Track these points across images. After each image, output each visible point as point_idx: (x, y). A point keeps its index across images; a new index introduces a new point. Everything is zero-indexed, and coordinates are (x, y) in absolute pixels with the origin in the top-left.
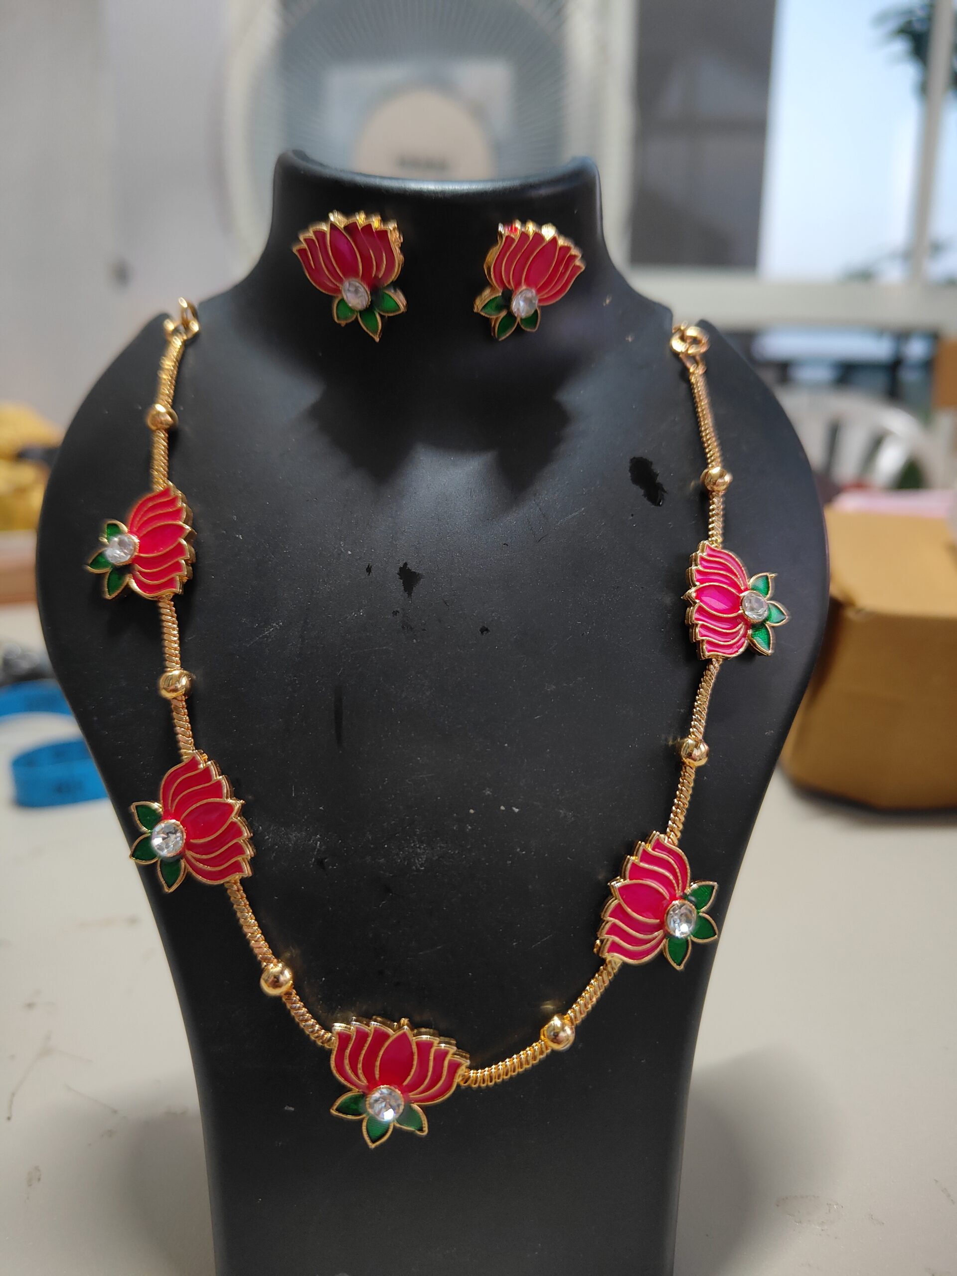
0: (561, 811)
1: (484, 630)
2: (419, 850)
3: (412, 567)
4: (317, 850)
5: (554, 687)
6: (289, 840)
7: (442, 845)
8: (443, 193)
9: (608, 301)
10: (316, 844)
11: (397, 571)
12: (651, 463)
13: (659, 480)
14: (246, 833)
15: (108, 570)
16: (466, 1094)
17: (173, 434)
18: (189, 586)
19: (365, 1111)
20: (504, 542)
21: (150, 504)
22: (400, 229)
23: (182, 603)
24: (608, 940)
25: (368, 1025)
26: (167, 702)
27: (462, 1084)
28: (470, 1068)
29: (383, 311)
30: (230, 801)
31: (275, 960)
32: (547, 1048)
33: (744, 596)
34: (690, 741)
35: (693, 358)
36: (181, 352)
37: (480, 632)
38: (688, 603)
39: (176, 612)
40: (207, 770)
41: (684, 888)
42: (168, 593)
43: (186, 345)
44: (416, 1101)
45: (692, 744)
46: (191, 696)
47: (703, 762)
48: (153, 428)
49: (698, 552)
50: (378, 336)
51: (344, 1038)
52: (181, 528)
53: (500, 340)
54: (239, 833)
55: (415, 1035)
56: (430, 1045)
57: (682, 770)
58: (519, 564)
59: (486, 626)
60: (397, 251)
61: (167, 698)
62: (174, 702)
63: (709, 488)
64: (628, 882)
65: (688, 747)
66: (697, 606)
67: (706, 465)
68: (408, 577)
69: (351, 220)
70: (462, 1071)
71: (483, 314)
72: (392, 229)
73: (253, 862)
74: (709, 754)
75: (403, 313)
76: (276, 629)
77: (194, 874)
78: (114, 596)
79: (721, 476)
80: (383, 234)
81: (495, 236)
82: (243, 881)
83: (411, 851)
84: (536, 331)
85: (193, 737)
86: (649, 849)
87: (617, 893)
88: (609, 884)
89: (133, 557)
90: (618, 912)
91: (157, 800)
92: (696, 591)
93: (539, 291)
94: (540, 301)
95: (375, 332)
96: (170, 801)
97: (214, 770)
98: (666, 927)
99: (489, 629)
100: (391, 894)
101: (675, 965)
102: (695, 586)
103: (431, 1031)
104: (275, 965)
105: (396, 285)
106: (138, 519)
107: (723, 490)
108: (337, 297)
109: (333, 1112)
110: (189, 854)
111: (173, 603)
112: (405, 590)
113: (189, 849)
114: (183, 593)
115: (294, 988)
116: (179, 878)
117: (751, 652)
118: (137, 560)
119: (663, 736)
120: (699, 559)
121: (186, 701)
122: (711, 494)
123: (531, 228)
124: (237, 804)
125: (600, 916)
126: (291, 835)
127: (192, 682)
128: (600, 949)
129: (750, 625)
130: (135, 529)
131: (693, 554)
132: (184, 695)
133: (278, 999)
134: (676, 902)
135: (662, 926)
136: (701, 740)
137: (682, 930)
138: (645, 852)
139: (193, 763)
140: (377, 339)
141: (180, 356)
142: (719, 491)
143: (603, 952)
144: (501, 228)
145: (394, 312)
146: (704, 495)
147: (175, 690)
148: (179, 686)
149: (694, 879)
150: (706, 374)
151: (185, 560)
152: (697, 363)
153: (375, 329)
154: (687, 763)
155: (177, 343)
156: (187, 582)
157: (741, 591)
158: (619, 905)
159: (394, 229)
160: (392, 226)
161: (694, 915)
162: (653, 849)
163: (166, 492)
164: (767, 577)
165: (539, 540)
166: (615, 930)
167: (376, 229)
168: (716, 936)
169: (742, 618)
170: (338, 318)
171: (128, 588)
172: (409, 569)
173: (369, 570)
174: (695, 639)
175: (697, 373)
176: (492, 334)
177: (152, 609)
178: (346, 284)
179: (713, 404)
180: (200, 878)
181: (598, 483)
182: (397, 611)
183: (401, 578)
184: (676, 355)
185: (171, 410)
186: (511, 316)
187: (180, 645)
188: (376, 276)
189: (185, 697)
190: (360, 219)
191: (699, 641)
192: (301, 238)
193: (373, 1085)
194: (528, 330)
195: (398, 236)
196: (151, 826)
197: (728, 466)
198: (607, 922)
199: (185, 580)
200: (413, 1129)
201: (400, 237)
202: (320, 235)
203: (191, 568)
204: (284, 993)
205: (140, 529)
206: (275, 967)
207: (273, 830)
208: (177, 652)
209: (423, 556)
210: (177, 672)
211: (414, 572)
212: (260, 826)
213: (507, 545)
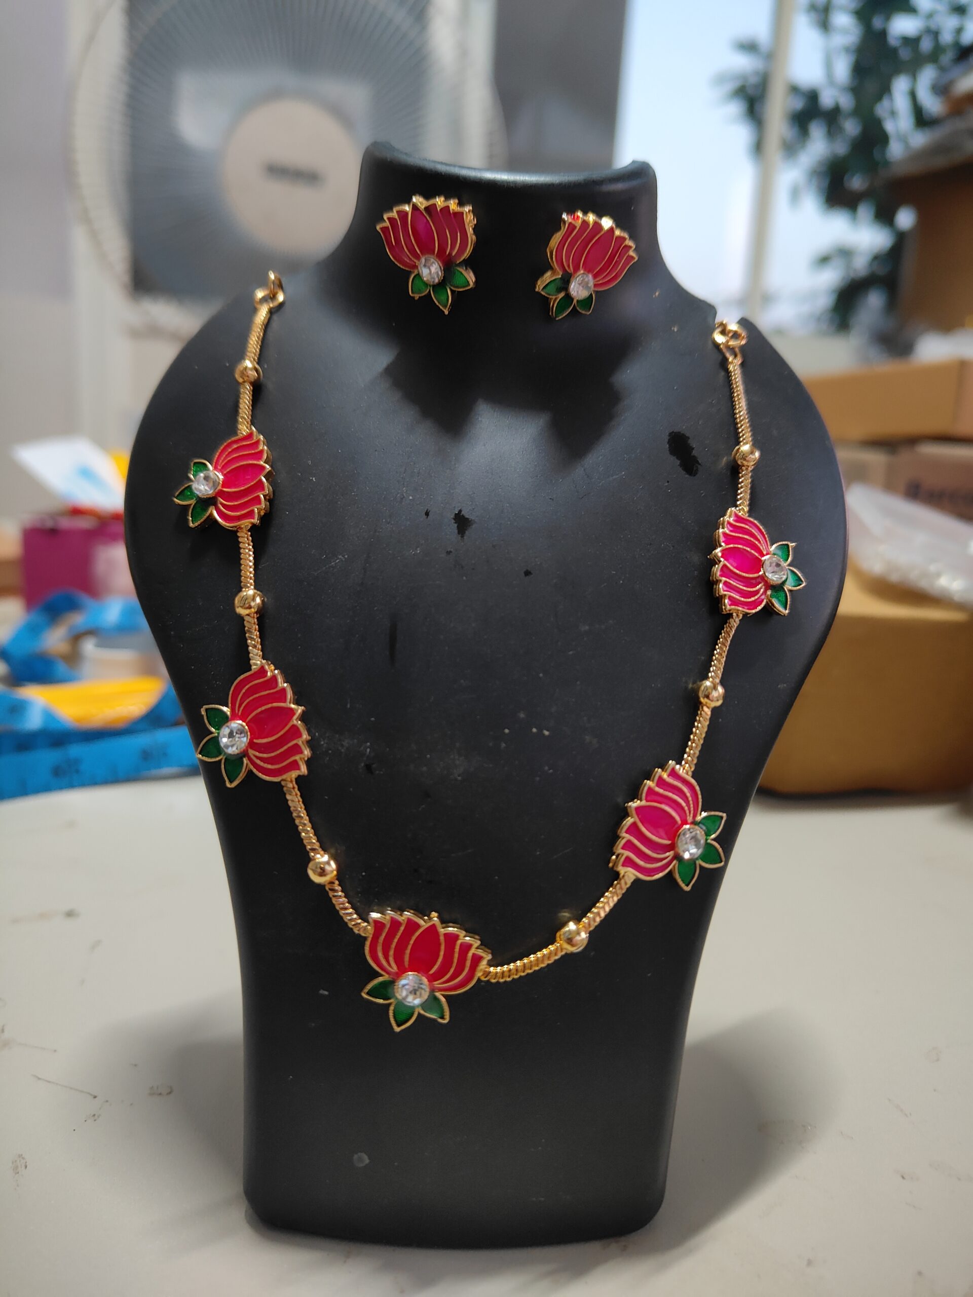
0: (587, 737)
1: (527, 573)
2: (457, 762)
3: (465, 513)
4: (366, 757)
5: (587, 627)
6: (342, 746)
7: (479, 759)
8: (515, 183)
9: (657, 294)
10: (366, 751)
11: (453, 516)
12: (688, 438)
13: (694, 453)
14: (305, 736)
15: (193, 502)
16: (484, 987)
17: (258, 388)
18: (266, 519)
19: (394, 996)
20: (550, 497)
21: (235, 446)
22: (473, 211)
23: (259, 534)
24: (623, 855)
25: (401, 915)
26: (241, 619)
27: (483, 979)
28: (490, 964)
29: (454, 287)
30: (293, 706)
31: (322, 852)
32: (562, 950)
33: (765, 560)
34: (708, 683)
35: (732, 350)
36: (267, 318)
37: (524, 574)
38: (714, 562)
39: (252, 541)
40: (274, 678)
41: (695, 816)
42: (246, 523)
43: (271, 312)
44: (440, 990)
45: (710, 686)
46: (262, 615)
47: (719, 703)
48: (241, 380)
49: (725, 517)
50: (447, 309)
51: (378, 925)
52: (263, 468)
53: (557, 319)
54: (300, 736)
55: (443, 928)
56: (455, 937)
57: (699, 709)
58: (563, 517)
59: (529, 570)
60: (470, 231)
61: (242, 614)
62: (247, 618)
63: (739, 462)
64: (644, 803)
65: (707, 690)
66: (721, 564)
67: (738, 443)
68: (462, 522)
69: (431, 202)
70: (484, 963)
71: (543, 293)
72: (467, 211)
73: (309, 763)
74: (725, 697)
75: (472, 288)
76: (342, 561)
77: (255, 771)
78: (196, 524)
79: (752, 453)
80: (459, 216)
81: (557, 223)
82: (299, 780)
83: (450, 762)
84: (590, 314)
85: (262, 651)
86: (665, 776)
87: (634, 812)
88: (626, 804)
89: (217, 490)
90: (633, 830)
91: (227, 706)
92: (722, 551)
93: (595, 276)
94: (595, 285)
95: (445, 307)
96: (237, 705)
97: (280, 679)
98: (676, 849)
99: (532, 572)
100: (430, 800)
101: (683, 885)
102: (721, 546)
103: (458, 926)
104: (322, 856)
105: (467, 263)
106: (222, 459)
107: (752, 465)
108: (414, 272)
109: (364, 995)
110: (251, 752)
111: (250, 533)
112: (459, 533)
113: (252, 748)
114: (260, 525)
115: (337, 879)
116: (241, 775)
117: (769, 610)
118: (221, 493)
119: (684, 680)
120: (726, 523)
121: (258, 618)
122: (741, 468)
123: (591, 218)
124: (300, 710)
125: (617, 833)
126: (344, 741)
127: (263, 601)
128: (615, 863)
129: (769, 586)
130: (219, 468)
131: (722, 519)
132: (256, 613)
133: (321, 887)
134: (687, 826)
135: (672, 847)
136: (718, 684)
137: (690, 852)
138: (660, 778)
139: (262, 671)
140: (446, 312)
141: (266, 321)
142: (748, 466)
143: (617, 865)
144: (564, 216)
145: (464, 287)
146: (735, 469)
147: (250, 607)
148: (253, 604)
149: (704, 810)
150: (743, 365)
151: (264, 495)
152: (736, 356)
153: (445, 302)
154: (704, 703)
155: (262, 313)
156: (263, 515)
157: (763, 555)
158: (634, 824)
159: (469, 211)
160: (467, 209)
161: (702, 842)
162: (669, 776)
163: (250, 436)
164: (788, 545)
165: (583, 497)
166: (629, 846)
167: (453, 210)
168: (722, 864)
169: (763, 578)
170: (412, 292)
171: (211, 518)
172: (463, 516)
173: (427, 514)
174: (718, 594)
175: (735, 365)
176: (550, 314)
177: (233, 535)
178: (423, 260)
179: (747, 392)
180: (260, 775)
181: (638, 451)
182: (451, 552)
183: (456, 523)
184: (717, 346)
185: (257, 366)
186: (568, 298)
187: (255, 570)
188: (450, 254)
189: (257, 615)
190: (440, 201)
191: (722, 596)
192: (385, 217)
193: (402, 971)
194: (583, 312)
195: (472, 217)
196: (219, 728)
197: (756, 444)
198: (623, 838)
199: (262, 513)
200: (435, 1017)
201: (474, 219)
202: (403, 215)
203: (268, 503)
204: (328, 882)
205: (224, 467)
206: (322, 858)
207: (328, 737)
208: (252, 575)
209: (476, 505)
210: (251, 592)
211: (467, 519)
212: (317, 732)
213: (553, 500)
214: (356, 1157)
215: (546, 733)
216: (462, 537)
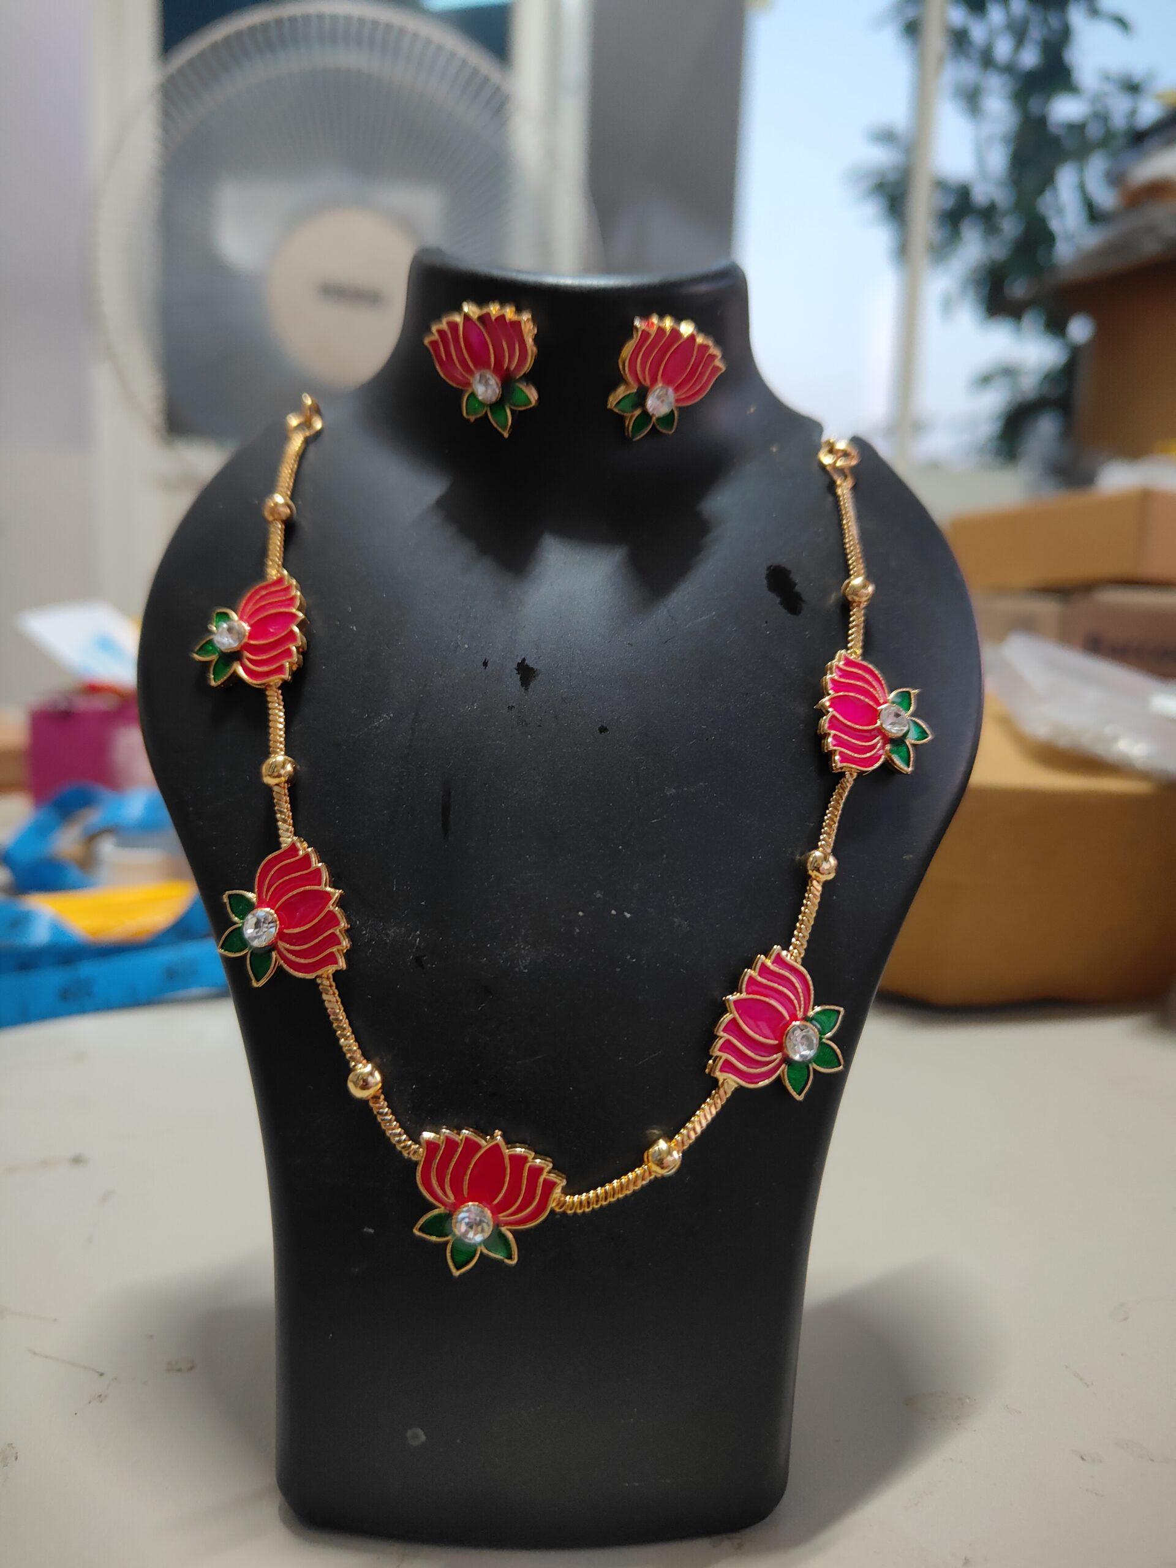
0: (676, 920)
1: (603, 730)
2: (523, 951)
3: (529, 662)
4: (415, 947)
5: (674, 791)
6: (387, 935)
7: (548, 947)
9: (752, 410)
10: (416, 940)
11: (515, 666)
12: (790, 572)
13: (797, 589)
14: (343, 924)
15: (214, 657)
16: (560, 1221)
17: (290, 528)
18: (299, 674)
19: (451, 1232)
20: (628, 642)
21: (264, 593)
22: (534, 319)
23: (291, 692)
24: (721, 1058)
25: (459, 1134)
26: (269, 789)
27: (557, 1210)
28: (566, 1191)
29: (515, 406)
30: (328, 889)
31: (365, 1061)
32: (650, 1174)
33: (882, 709)
34: (817, 853)
35: (841, 471)
36: (303, 448)
37: (598, 731)
38: (822, 713)
39: (283, 700)
40: (307, 857)
41: (806, 1011)
42: (276, 680)
43: (307, 442)
44: (507, 1224)
45: (820, 857)
46: (294, 784)
47: (831, 876)
48: (270, 518)
49: (833, 661)
50: (507, 431)
51: (431, 1146)
52: (294, 616)
53: (634, 440)
54: (338, 924)
55: (508, 1148)
56: (523, 1159)
57: (807, 885)
58: (644, 664)
59: (605, 725)
60: (529, 341)
61: (270, 785)
62: (276, 789)
63: (850, 598)
64: (744, 995)
65: (816, 861)
66: (829, 715)
67: (848, 576)
68: (526, 673)
69: (485, 311)
70: (557, 1192)
71: (616, 410)
72: (525, 319)
73: (348, 955)
74: (839, 869)
75: (534, 407)
76: (387, 720)
77: (285, 966)
78: (219, 683)
79: (864, 586)
80: (516, 325)
81: (630, 329)
82: (337, 975)
83: (515, 952)
84: (674, 433)
85: (293, 826)
86: (769, 963)
87: (733, 1006)
88: (724, 998)
89: (242, 643)
90: (733, 1026)
91: (253, 891)
92: (832, 700)
93: (676, 389)
94: (677, 401)
95: (504, 428)
96: (265, 890)
97: (314, 858)
98: (785, 1051)
99: (608, 728)
100: (491, 997)
101: (794, 1094)
102: (829, 694)
103: (527, 1146)
104: (365, 1066)
105: (529, 378)
106: (251, 604)
107: (865, 601)
108: (467, 391)
109: (416, 1232)
110: (282, 945)
111: (280, 692)
112: (522, 685)
113: (281, 940)
114: (291, 681)
115: (382, 1093)
116: (269, 971)
117: (888, 768)
118: (247, 647)
119: (790, 850)
120: (834, 667)
121: (289, 789)
122: (852, 605)
123: (668, 323)
124: (337, 893)
125: (713, 1033)
126: (390, 930)
127: (294, 768)
128: (712, 1069)
129: (887, 740)
130: (245, 617)
131: (829, 663)
132: (287, 782)
133: (364, 1103)
134: (798, 1023)
135: (779, 1048)
136: (829, 854)
137: (801, 1052)
138: (763, 965)
139: (293, 849)
140: (506, 435)
141: (301, 451)
142: (860, 602)
143: (715, 1070)
144: (637, 323)
145: (525, 405)
146: (845, 607)
147: (279, 776)
148: (282, 772)
149: (817, 1003)
150: (854, 488)
151: (296, 647)
152: (846, 477)
153: (504, 423)
154: (813, 876)
155: (296, 443)
156: (296, 671)
157: (880, 704)
158: (734, 1020)
159: (528, 320)
160: (526, 317)
161: (815, 1041)
162: (773, 963)
163: (280, 581)
164: (909, 693)
165: (666, 642)
166: (728, 1046)
167: (510, 319)
168: (841, 1067)
169: (880, 731)
170: (467, 413)
171: (235, 676)
172: (527, 665)
173: (485, 664)
174: (827, 749)
175: (844, 489)
176: (626, 434)
177: (259, 696)
178: (477, 376)
179: (860, 518)
180: (291, 971)
181: (731, 588)
182: (513, 707)
183: (518, 673)
184: (823, 467)
185: (290, 502)
186: (646, 416)
187: (285, 733)
188: (508, 368)
189: (288, 784)
190: (494, 309)
191: (831, 751)
192: (434, 329)
193: (460, 1201)
194: (665, 431)
195: (532, 327)
196: (243, 915)
197: (870, 577)
198: (721, 1038)
199: (295, 668)
200: (502, 1258)
201: (533, 328)
202: (453, 326)
203: (301, 656)
204: (371, 1096)
205: (251, 616)
206: (364, 1068)
207: (371, 925)
208: (282, 739)
209: (543, 652)
210: (280, 758)
211: (532, 668)
212: (358, 920)
213: (632, 645)
214: (409, 1433)
215: (628, 915)
216: (526, 689)
